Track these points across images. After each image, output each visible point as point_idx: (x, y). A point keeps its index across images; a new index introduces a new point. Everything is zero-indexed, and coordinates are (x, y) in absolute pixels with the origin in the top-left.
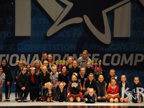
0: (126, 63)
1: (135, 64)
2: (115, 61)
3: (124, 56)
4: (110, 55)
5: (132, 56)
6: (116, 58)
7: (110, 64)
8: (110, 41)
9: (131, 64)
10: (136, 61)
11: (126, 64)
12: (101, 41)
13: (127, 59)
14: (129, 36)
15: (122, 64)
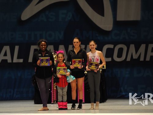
0: (135, 57)
1: (148, 59)
2: (120, 55)
3: (132, 47)
4: (111, 46)
5: (143, 47)
6: (121, 50)
7: (112, 59)
8: (112, 26)
9: (142, 59)
10: (150, 54)
11: (135, 59)
12: (99, 26)
13: (136, 52)
14: (139, 18)
15: (129, 59)
